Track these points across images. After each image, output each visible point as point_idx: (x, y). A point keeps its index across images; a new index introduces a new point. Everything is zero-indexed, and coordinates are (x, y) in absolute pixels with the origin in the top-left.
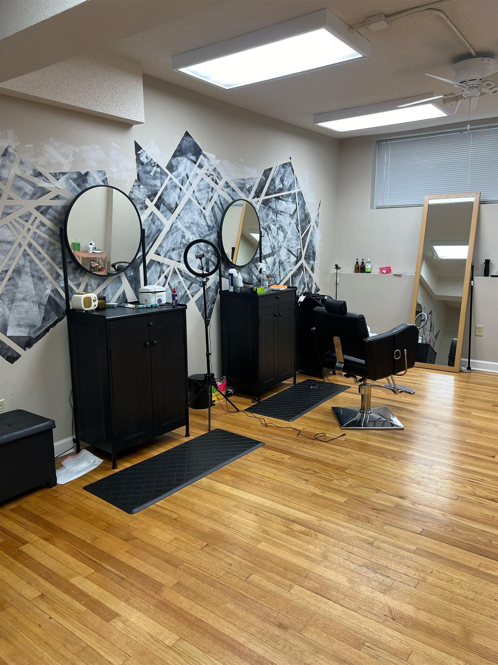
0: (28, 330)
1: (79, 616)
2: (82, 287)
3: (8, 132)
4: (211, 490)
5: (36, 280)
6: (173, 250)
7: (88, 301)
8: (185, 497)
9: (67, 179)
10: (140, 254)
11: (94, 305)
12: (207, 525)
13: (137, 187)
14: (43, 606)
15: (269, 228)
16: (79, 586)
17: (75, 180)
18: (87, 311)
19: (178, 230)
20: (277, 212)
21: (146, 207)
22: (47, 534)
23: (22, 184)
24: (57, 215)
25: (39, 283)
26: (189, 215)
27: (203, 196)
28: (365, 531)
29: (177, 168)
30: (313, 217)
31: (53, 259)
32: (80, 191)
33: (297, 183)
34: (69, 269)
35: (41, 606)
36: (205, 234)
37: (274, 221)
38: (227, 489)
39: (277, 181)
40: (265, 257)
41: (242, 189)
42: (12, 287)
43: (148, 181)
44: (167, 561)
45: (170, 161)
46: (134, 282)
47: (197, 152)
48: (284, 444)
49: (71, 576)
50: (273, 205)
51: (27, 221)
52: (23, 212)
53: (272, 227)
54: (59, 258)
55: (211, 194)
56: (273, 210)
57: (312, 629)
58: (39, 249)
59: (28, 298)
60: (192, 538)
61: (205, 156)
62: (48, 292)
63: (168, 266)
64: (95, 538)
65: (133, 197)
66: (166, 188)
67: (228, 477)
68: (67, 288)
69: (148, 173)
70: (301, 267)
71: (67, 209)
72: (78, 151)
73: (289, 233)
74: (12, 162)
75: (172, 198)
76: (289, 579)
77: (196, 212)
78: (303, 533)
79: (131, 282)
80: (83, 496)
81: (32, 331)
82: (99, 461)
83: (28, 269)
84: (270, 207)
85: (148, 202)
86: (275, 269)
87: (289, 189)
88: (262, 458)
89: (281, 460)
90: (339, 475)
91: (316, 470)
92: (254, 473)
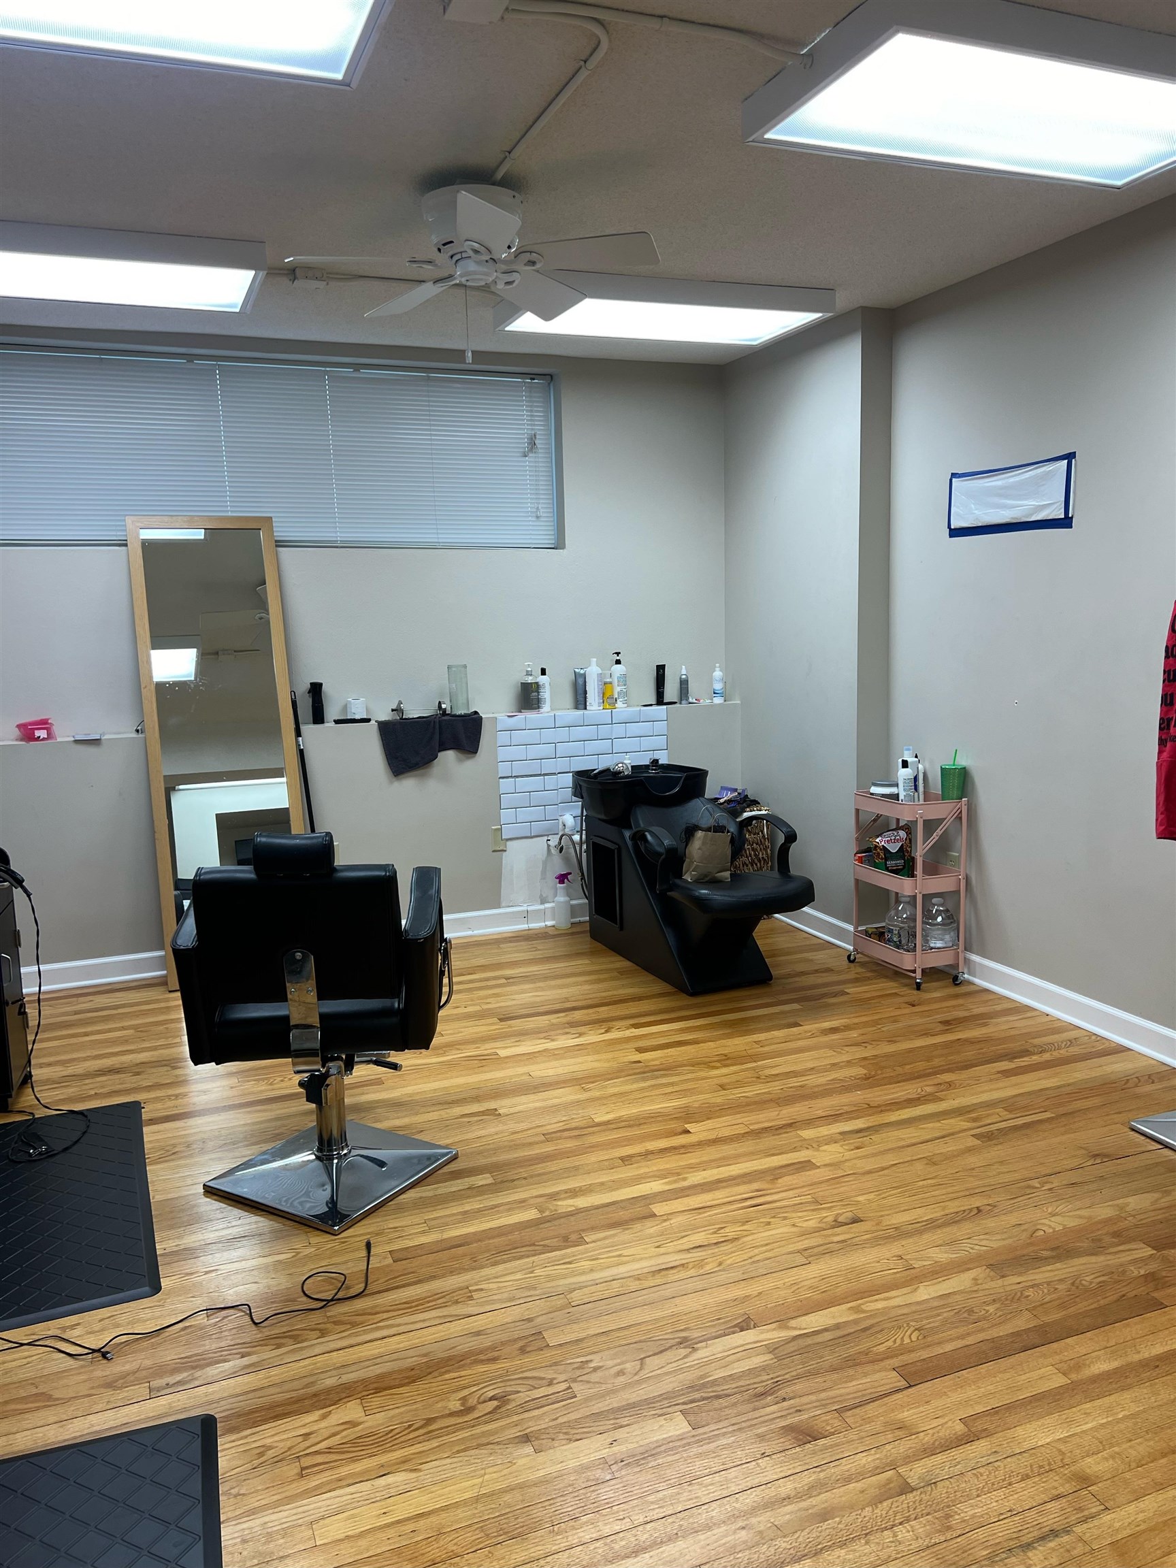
88: (292, 1470)
89: (351, 1433)
90: (556, 1364)
91: (491, 1394)
92: (361, 1535)
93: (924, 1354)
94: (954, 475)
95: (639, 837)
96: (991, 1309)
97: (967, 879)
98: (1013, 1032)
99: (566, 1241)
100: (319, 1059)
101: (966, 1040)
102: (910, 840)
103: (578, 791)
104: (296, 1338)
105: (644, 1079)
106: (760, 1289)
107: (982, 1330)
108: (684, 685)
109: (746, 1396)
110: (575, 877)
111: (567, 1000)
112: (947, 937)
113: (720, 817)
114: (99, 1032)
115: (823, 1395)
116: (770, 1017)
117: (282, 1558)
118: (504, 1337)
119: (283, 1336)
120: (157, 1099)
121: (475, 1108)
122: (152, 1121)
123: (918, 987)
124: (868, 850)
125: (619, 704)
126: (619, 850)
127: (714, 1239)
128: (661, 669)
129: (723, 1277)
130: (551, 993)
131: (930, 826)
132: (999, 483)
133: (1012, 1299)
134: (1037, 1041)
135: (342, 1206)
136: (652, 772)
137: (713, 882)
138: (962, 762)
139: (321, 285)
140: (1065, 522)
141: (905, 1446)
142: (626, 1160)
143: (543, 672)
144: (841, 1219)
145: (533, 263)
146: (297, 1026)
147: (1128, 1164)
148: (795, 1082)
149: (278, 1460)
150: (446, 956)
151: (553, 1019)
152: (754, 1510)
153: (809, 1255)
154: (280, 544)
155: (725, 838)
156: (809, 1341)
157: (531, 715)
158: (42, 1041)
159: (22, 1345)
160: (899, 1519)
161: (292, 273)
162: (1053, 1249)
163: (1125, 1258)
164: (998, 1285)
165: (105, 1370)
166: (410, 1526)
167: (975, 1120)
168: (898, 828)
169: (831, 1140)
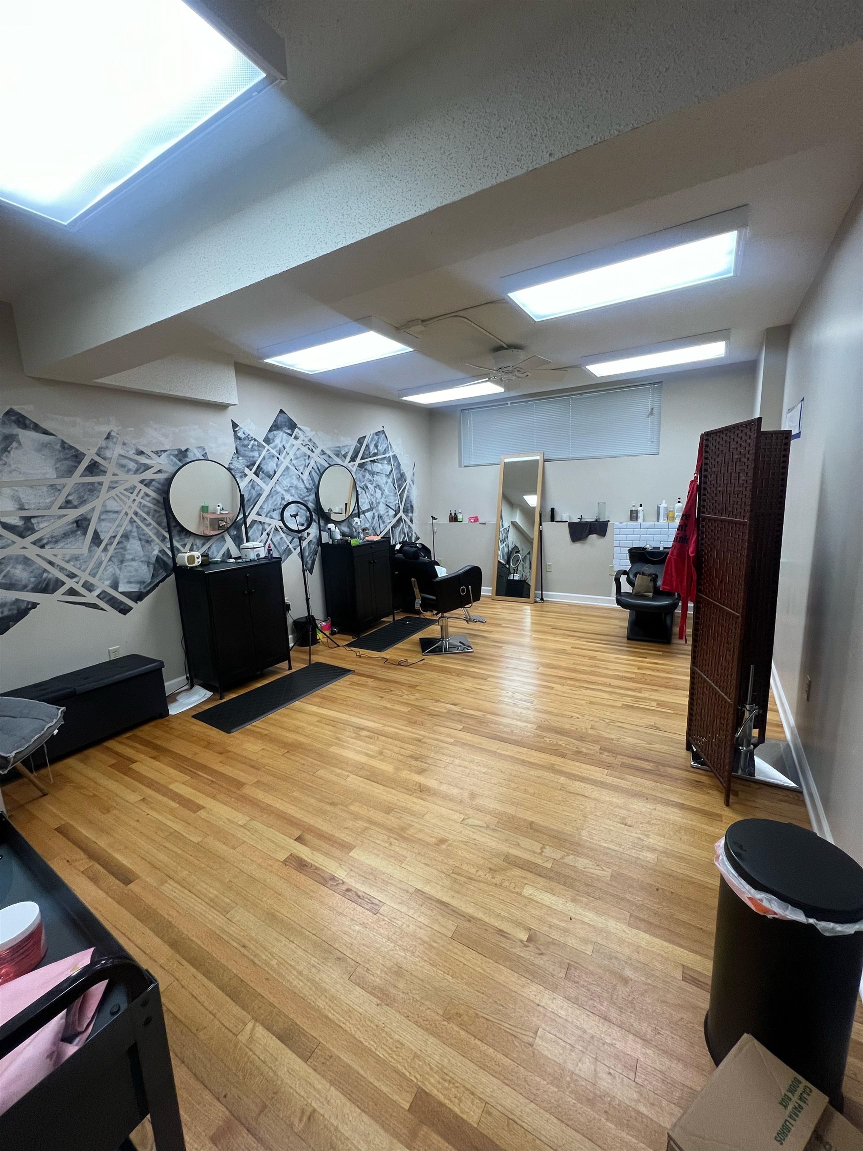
0: (138, 586)
1: (172, 811)
2: (188, 546)
3: (111, 418)
4: (301, 711)
5: (143, 543)
6: (274, 510)
7: (191, 559)
8: (277, 717)
9: (168, 456)
10: (241, 516)
11: (198, 562)
12: (291, 737)
13: (236, 459)
14: (144, 807)
15: (367, 487)
16: (176, 790)
17: (176, 456)
18: (192, 567)
19: (277, 493)
20: (373, 473)
21: (246, 475)
22: (154, 753)
23: (124, 461)
24: (160, 487)
25: (147, 545)
26: (288, 480)
27: (300, 463)
28: (417, 731)
29: (274, 441)
30: (408, 476)
31: (159, 524)
32: (181, 465)
33: (391, 447)
34: (174, 532)
35: (141, 807)
36: (304, 495)
37: (371, 481)
38: (314, 709)
39: (372, 447)
40: (364, 512)
41: (337, 455)
42: (121, 550)
43: (247, 453)
44: (252, 767)
45: (267, 435)
46: (238, 540)
47: (293, 426)
48: (371, 671)
49: (170, 783)
50: (369, 467)
51: (132, 493)
52: (127, 485)
53: (369, 486)
54: (165, 523)
55: (307, 461)
56: (369, 471)
57: (357, 804)
58: (145, 516)
59: (137, 558)
60: (277, 748)
61: (300, 429)
62: (156, 552)
63: (270, 525)
64: (196, 754)
65: (232, 467)
66: (264, 458)
67: (317, 700)
68: (172, 548)
69: (246, 446)
70: (400, 519)
71: (169, 481)
72: (177, 431)
73: (386, 491)
74: (115, 444)
75: (270, 466)
76: (347, 771)
77: (294, 477)
78: (368, 737)
79: (234, 540)
80: (191, 722)
81: (142, 587)
82: (209, 694)
83: (135, 534)
84: (366, 469)
85: (247, 471)
86: (375, 522)
87: (384, 453)
143: (641, 506)
154: (546, 461)
157: (633, 523)
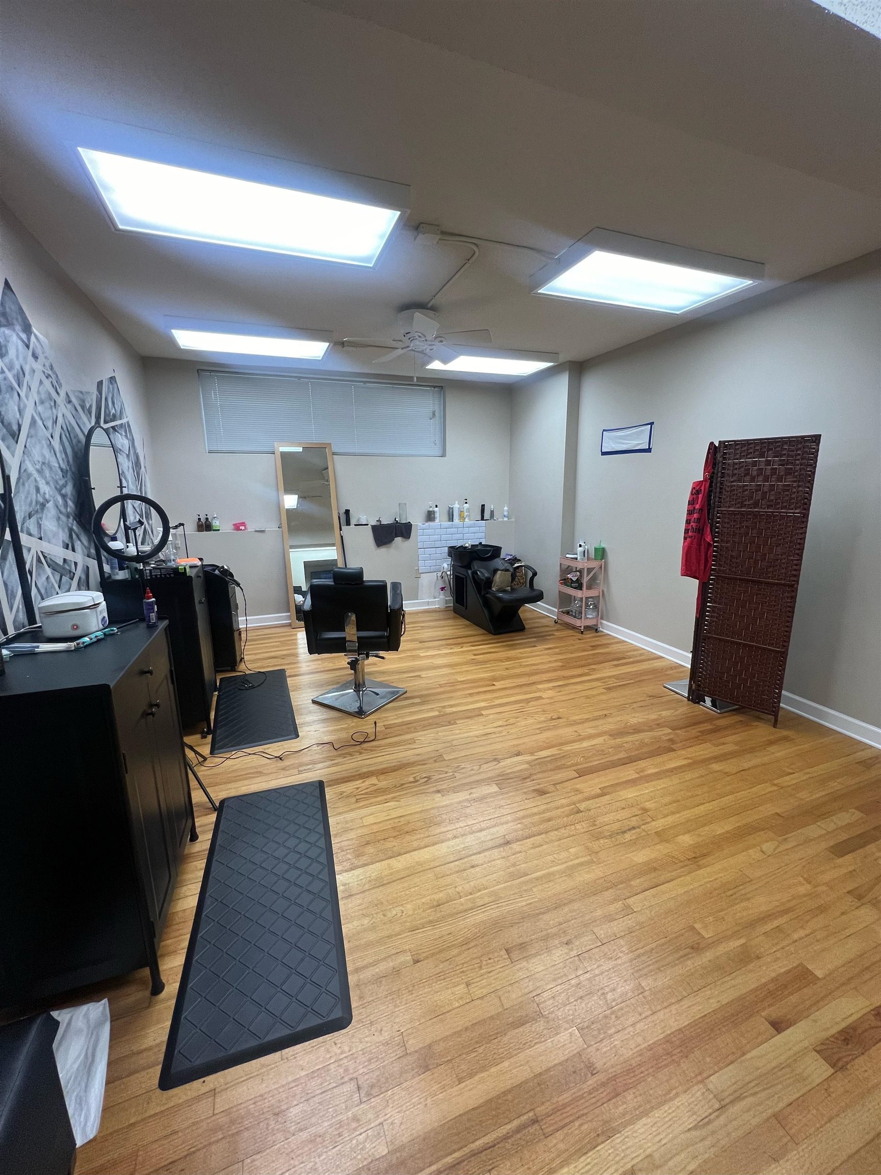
6: (30, 516)
26: (37, 447)
27: (46, 412)
29: (7, 352)
30: (142, 460)
33: (124, 408)
39: (110, 403)
47: (26, 326)
55: (54, 411)
61: (36, 337)
63: (29, 549)
75: (10, 411)
77: (44, 444)
87: (120, 417)
88: (354, 800)
89: (375, 787)
90: (448, 766)
91: (425, 776)
92: (380, 822)
93: (585, 766)
94: (604, 430)
95: (474, 573)
96: (610, 750)
97: (603, 591)
98: (619, 650)
99: (450, 723)
100: (357, 654)
101: (600, 653)
102: (581, 576)
103: (450, 554)
104: (351, 755)
105: (477, 666)
106: (524, 741)
107: (607, 757)
108: (492, 513)
109: (519, 779)
110: (447, 588)
111: (445, 635)
112: (594, 614)
113: (507, 565)
114: (267, 643)
115: (548, 779)
116: (525, 643)
117: (351, 829)
118: (428, 756)
119: (347, 754)
120: (291, 668)
121: (412, 675)
122: (290, 676)
123: (582, 633)
124: (565, 580)
125: (466, 520)
126: (466, 577)
127: (505, 723)
128: (483, 506)
129: (510, 737)
130: (439, 633)
131: (590, 570)
132: (622, 434)
133: (618, 747)
134: (628, 654)
135: (364, 709)
136: (479, 547)
137: (504, 591)
138: (603, 545)
139: (354, 349)
140: (649, 450)
141: (580, 796)
142: (470, 694)
143: (436, 506)
144: (553, 717)
145: (442, 341)
146: (349, 641)
147: (664, 699)
148: (534, 667)
149: (347, 797)
150: (404, 616)
151: (441, 643)
152: (524, 817)
153: (542, 730)
154: (334, 454)
155: (509, 574)
156: (542, 760)
157: (431, 523)
158: (248, 645)
159: (250, 754)
160: (577, 821)
161: (343, 344)
162: (634, 730)
163: (660, 733)
164: (612, 742)
165: (281, 764)
166: (398, 820)
167: (603, 682)
168: (576, 571)
169: (549, 689)
